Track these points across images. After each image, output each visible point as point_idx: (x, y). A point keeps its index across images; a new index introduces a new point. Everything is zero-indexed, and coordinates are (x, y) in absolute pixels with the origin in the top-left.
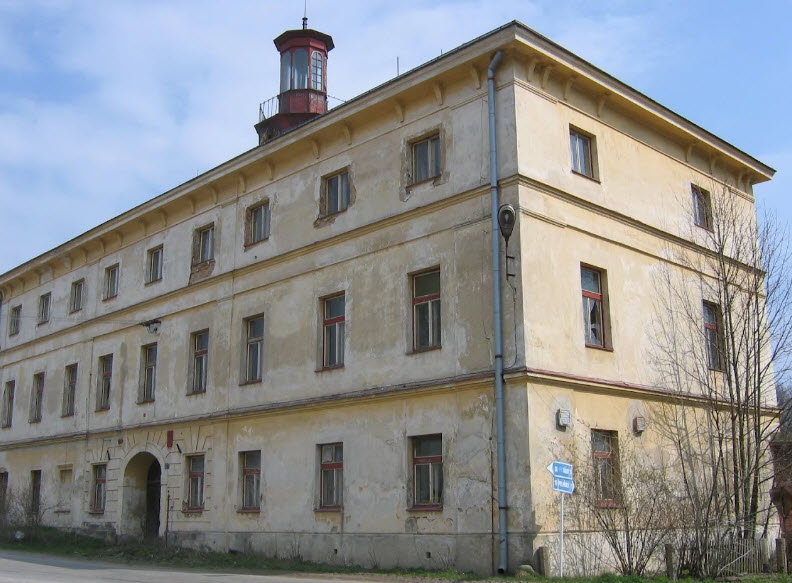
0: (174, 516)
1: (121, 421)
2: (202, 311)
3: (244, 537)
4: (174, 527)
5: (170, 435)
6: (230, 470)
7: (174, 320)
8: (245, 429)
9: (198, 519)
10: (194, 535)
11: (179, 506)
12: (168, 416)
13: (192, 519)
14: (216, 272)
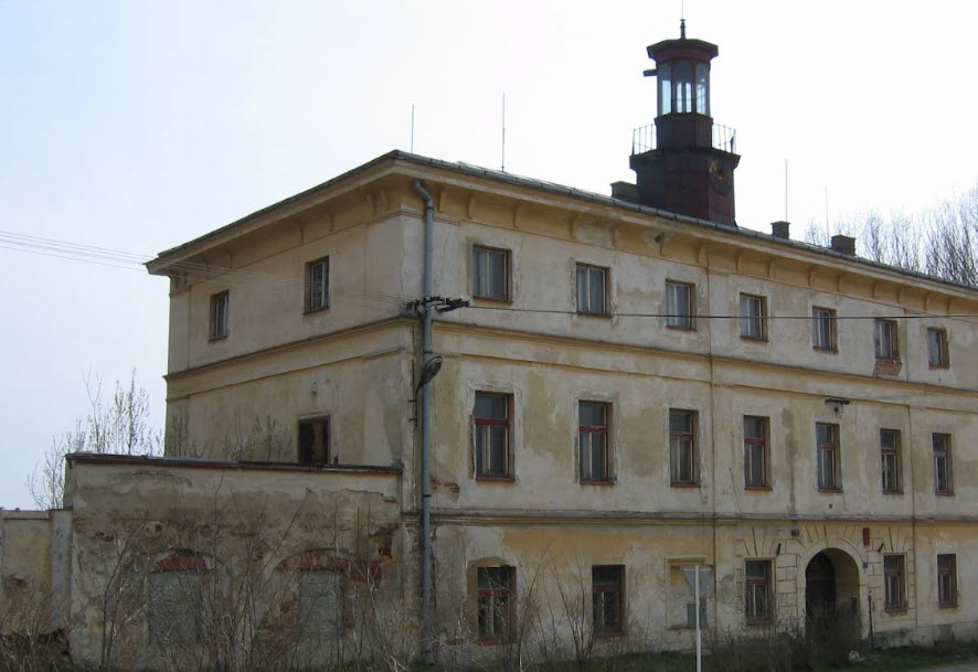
0: (877, 617)
1: (793, 506)
2: (890, 409)
3: (946, 628)
4: (878, 628)
5: (866, 533)
6: (932, 569)
7: (861, 408)
8: (941, 534)
9: (905, 617)
10: (902, 633)
11: (880, 606)
12: (861, 512)
13: (896, 618)
14: (902, 375)
